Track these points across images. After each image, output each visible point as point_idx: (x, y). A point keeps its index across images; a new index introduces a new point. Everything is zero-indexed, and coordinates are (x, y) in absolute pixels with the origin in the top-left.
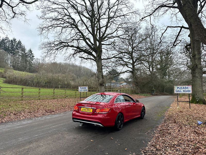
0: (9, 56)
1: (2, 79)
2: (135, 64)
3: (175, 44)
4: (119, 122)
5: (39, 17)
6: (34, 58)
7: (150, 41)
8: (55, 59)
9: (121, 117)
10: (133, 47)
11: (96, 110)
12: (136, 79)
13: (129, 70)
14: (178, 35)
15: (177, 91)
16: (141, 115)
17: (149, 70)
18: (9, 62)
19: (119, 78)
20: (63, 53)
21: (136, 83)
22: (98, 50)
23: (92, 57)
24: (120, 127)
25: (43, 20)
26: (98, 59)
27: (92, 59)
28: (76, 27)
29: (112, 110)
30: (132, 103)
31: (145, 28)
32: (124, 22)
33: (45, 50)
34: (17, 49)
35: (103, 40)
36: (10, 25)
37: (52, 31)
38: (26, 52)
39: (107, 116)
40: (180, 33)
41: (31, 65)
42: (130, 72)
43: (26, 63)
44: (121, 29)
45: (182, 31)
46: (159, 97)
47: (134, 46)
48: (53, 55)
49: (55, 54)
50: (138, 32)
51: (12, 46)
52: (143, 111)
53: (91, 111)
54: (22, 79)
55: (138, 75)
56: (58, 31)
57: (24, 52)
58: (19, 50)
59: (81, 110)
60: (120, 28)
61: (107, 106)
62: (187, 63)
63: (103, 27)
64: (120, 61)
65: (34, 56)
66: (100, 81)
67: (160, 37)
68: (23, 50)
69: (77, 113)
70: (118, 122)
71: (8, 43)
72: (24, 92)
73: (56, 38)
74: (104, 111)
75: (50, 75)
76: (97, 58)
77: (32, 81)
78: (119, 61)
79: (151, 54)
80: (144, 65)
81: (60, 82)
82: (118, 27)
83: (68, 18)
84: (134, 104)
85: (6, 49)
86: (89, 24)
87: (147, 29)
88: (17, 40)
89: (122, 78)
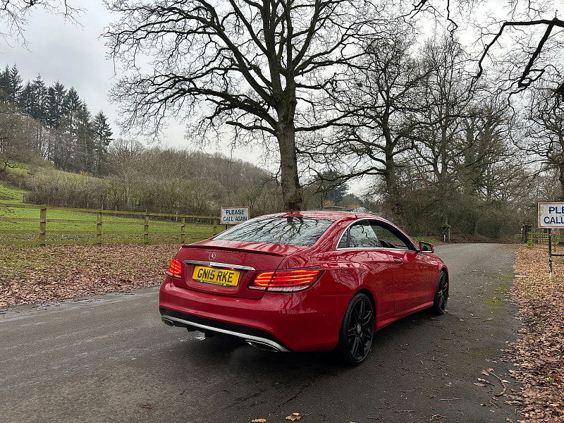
0: (45, 132)
1: (22, 192)
2: (395, 150)
3: (524, 82)
4: (356, 330)
5: (111, 6)
6: (110, 138)
7: (439, 84)
8: (159, 131)
9: (367, 308)
10: (388, 97)
11: (255, 275)
12: (398, 193)
13: (375, 168)
14: (539, 50)
15: (547, 220)
16: (436, 299)
17: (432, 169)
18: (45, 148)
19: (343, 194)
20: (183, 113)
21: (397, 205)
22: (285, 101)
23: (265, 124)
24: (361, 351)
25: (122, 14)
26: (284, 130)
27: (266, 129)
28: (220, 31)
29: (325, 277)
30: (403, 256)
31: (423, 45)
32: (364, 20)
33: (127, 103)
34: (66, 113)
35: (301, 71)
36: (20, 25)
37: (148, 47)
38: (89, 122)
39: (305, 304)
40: (545, 45)
41: (102, 157)
42: (380, 172)
43: (90, 151)
44: (356, 41)
45: (551, 34)
46: (462, 248)
47: (391, 96)
48: (152, 118)
49: (159, 117)
50: (406, 52)
51: (52, 105)
52: (441, 287)
53: (235, 280)
54: (72, 192)
55: (402, 183)
56: (167, 47)
57: (86, 121)
58: (72, 116)
59: (195, 277)
60: (352, 36)
61: (306, 262)
62: (550, 149)
63: (299, 34)
64: (351, 142)
65: (111, 131)
66: (289, 195)
67: (479, 59)
68: (83, 115)
69: (176, 286)
70: (352, 332)
71: (41, 97)
72: (49, 221)
73: (161, 68)
74: (293, 282)
75: (150, 181)
76: (281, 126)
77: (102, 198)
78: (348, 140)
79: (440, 122)
80: (420, 154)
81: (178, 203)
82: (345, 34)
83: (195, 9)
84: (410, 257)
85: (37, 113)
86: (258, 26)
87: (429, 48)
88: (67, 89)
89: (352, 196)
